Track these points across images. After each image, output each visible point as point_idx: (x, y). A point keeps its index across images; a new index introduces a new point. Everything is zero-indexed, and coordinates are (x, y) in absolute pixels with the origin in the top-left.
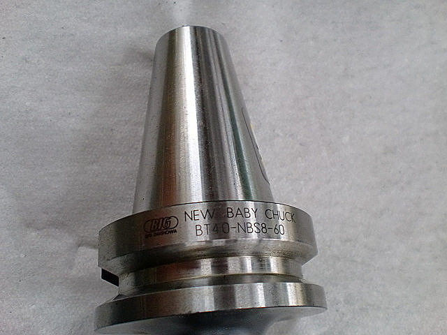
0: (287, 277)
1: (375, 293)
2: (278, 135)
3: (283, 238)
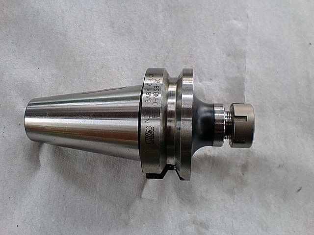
0: (179, 83)
1: (184, 49)
2: (95, 79)
3: (161, 82)
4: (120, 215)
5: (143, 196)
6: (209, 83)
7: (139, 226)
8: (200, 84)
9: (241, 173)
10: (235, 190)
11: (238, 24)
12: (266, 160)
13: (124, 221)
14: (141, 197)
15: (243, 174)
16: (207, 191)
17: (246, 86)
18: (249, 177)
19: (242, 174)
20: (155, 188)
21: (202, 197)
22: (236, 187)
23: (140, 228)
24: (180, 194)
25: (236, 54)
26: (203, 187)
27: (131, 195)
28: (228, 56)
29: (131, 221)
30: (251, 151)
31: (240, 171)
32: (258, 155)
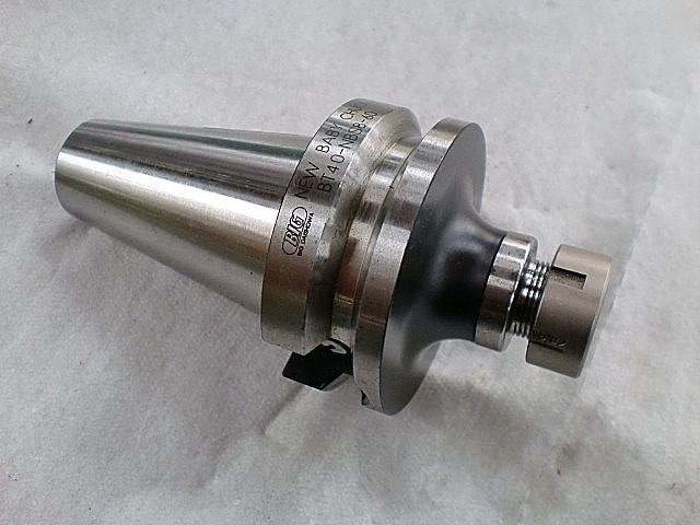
4: (195, 456)
5: (270, 431)
6: (536, 216)
7: (225, 499)
8: (515, 211)
9: (553, 467)
10: (526, 510)
11: (658, 103)
12: (636, 455)
13: (198, 475)
14: (263, 432)
15: (559, 472)
16: (444, 483)
17: (637, 249)
18: (575, 488)
19: (555, 472)
20: (306, 422)
21: (423, 493)
22: (529, 502)
23: (225, 506)
24: (368, 462)
25: (632, 168)
26: (436, 466)
27: (240, 417)
28: (612, 168)
29: (215, 482)
30: (601, 416)
31: (554, 461)
32: (616, 435)
